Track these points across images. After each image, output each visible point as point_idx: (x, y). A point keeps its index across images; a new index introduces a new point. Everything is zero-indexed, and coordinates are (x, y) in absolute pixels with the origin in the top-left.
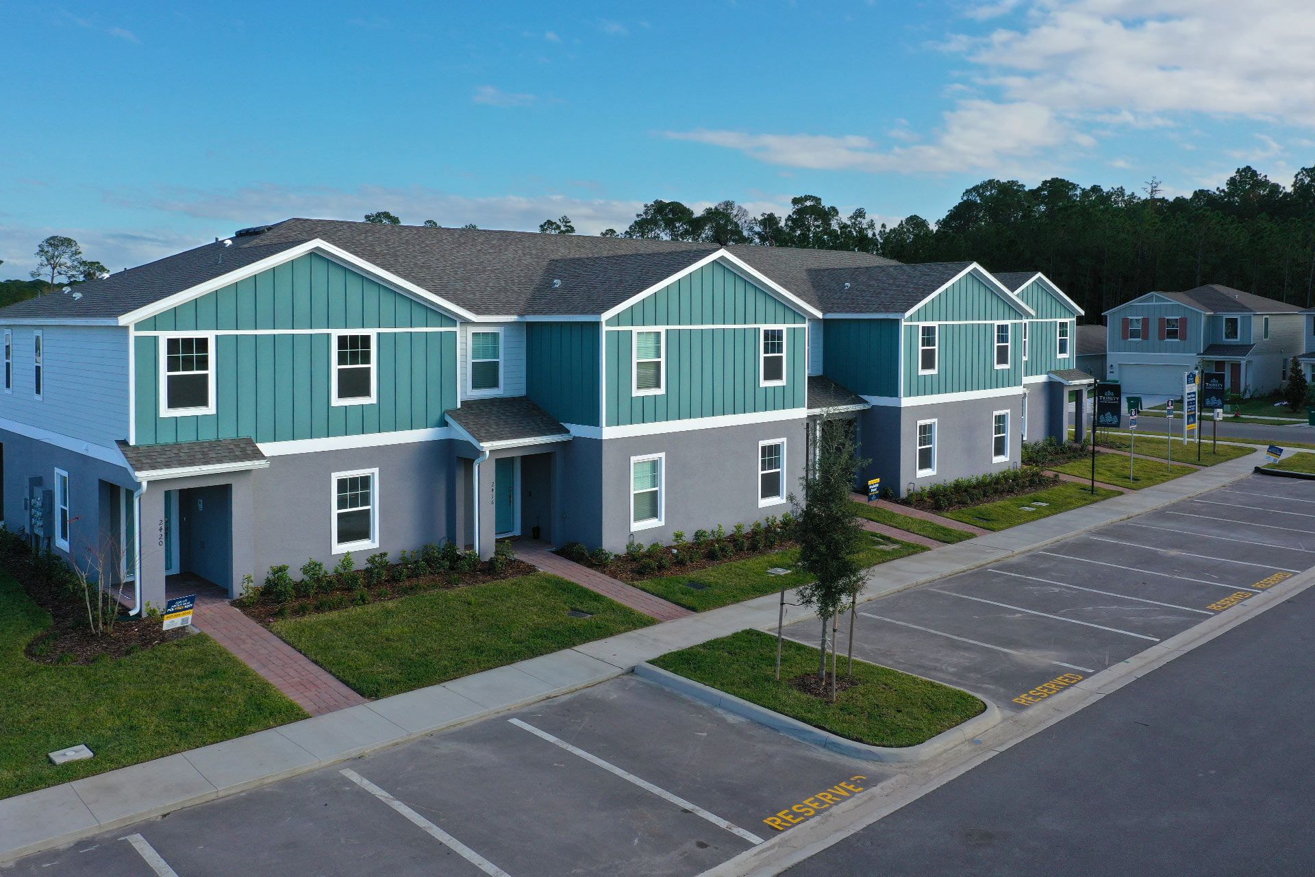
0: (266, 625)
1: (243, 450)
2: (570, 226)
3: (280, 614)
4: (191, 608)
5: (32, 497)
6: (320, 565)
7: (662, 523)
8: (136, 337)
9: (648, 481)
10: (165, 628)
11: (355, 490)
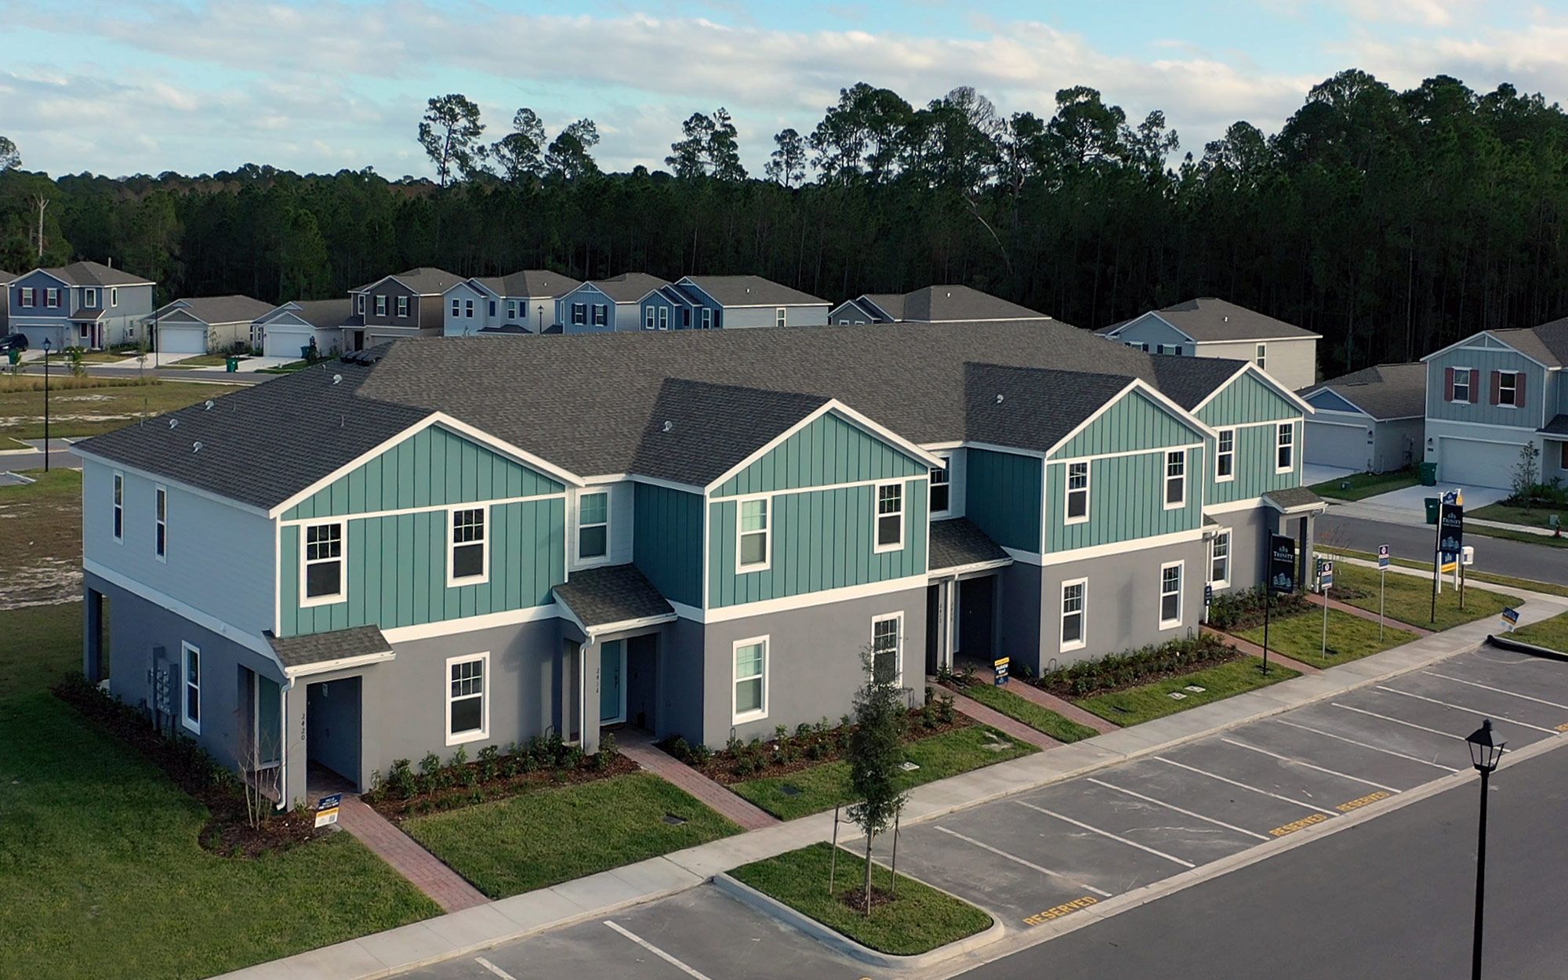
0: (397, 824)
1: (371, 640)
3: (405, 812)
4: (337, 806)
5: (156, 669)
6: (436, 757)
7: (765, 715)
8: (282, 528)
9: (751, 668)
10: (317, 825)
11: (467, 676)
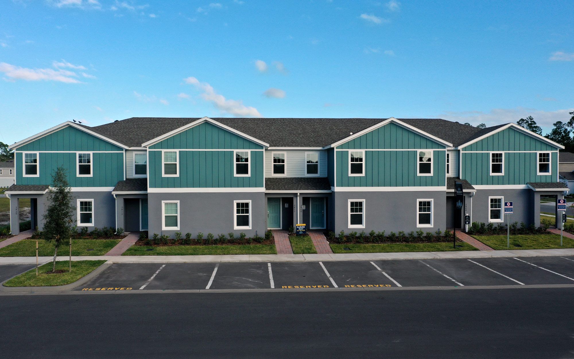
2: (533, 121)
8: (16, 153)
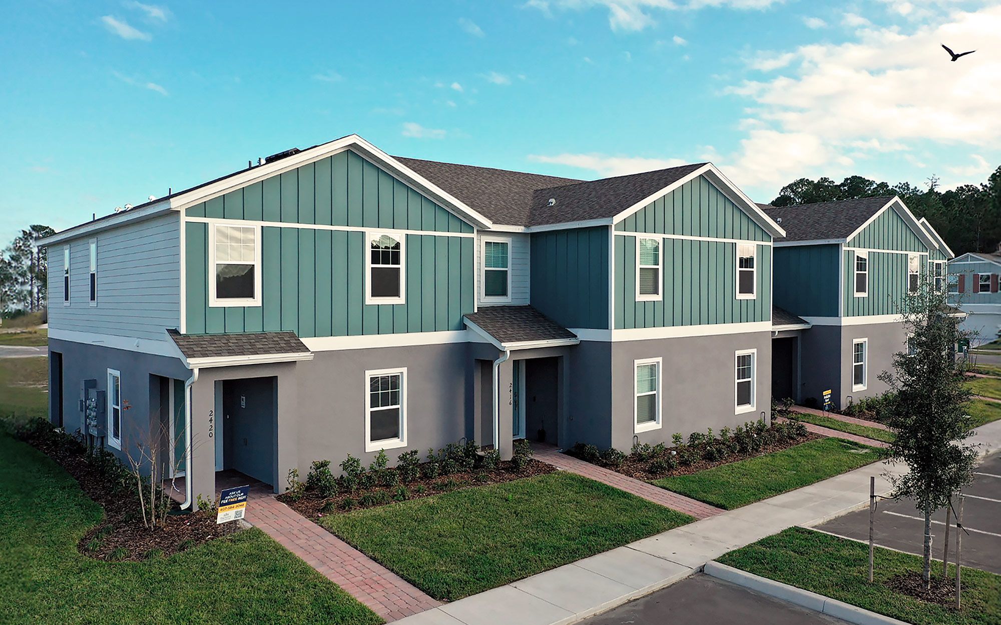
0: (316, 521)
1: (288, 343)
3: (326, 509)
5: (87, 398)
6: (358, 461)
7: (660, 426)
8: (187, 223)
9: (647, 385)
10: (219, 521)
11: (385, 389)
